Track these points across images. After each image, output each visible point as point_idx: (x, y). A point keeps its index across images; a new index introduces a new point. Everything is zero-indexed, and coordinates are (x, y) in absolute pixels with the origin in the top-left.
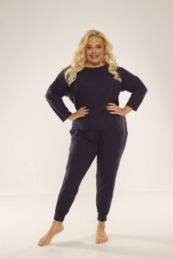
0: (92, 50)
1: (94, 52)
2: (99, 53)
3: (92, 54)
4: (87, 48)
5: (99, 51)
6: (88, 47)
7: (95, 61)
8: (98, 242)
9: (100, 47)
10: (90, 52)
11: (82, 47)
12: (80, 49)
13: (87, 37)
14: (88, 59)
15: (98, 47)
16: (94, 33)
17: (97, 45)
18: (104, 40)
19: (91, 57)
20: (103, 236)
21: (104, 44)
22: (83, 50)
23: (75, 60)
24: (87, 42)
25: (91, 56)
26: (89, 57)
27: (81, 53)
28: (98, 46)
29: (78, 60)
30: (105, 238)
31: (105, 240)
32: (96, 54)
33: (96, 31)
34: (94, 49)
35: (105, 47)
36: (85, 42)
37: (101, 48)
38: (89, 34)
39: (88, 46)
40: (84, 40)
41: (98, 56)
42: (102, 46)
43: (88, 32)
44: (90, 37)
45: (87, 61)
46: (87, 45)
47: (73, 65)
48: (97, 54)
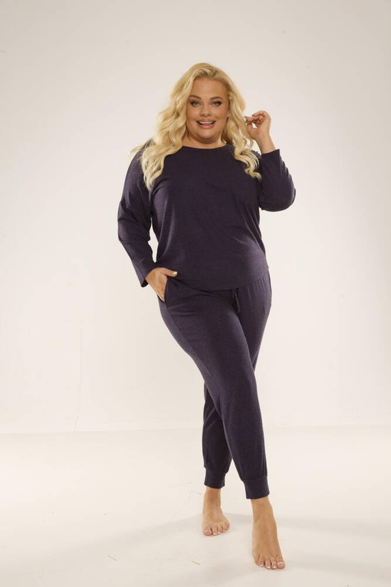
0: (203, 109)
1: (206, 112)
2: (217, 118)
3: (200, 118)
4: (190, 104)
5: (216, 111)
6: (193, 101)
7: (207, 133)
8: (210, 532)
9: (219, 103)
10: (196, 112)
11: (181, 101)
12: (176, 104)
13: (191, 79)
14: (190, 128)
15: (215, 103)
16: (208, 71)
17: (213, 99)
18: (227, 87)
19: (197, 124)
20: (220, 520)
21: (229, 96)
22: (182, 108)
23: (162, 129)
24: (192, 90)
25: (198, 122)
26: (194, 125)
27: (178, 115)
28: (215, 100)
29: (170, 129)
30: (223, 523)
31: (224, 528)
32: (209, 118)
33: (210, 67)
34: (206, 106)
35: (229, 103)
36: (187, 90)
37: (222, 106)
38: (196, 72)
39: (192, 98)
40: (183, 86)
41: (213, 122)
42: (224, 100)
43: (193, 67)
44: (197, 78)
45: (188, 133)
46: (191, 96)
47: (158, 140)
48: (212, 118)
